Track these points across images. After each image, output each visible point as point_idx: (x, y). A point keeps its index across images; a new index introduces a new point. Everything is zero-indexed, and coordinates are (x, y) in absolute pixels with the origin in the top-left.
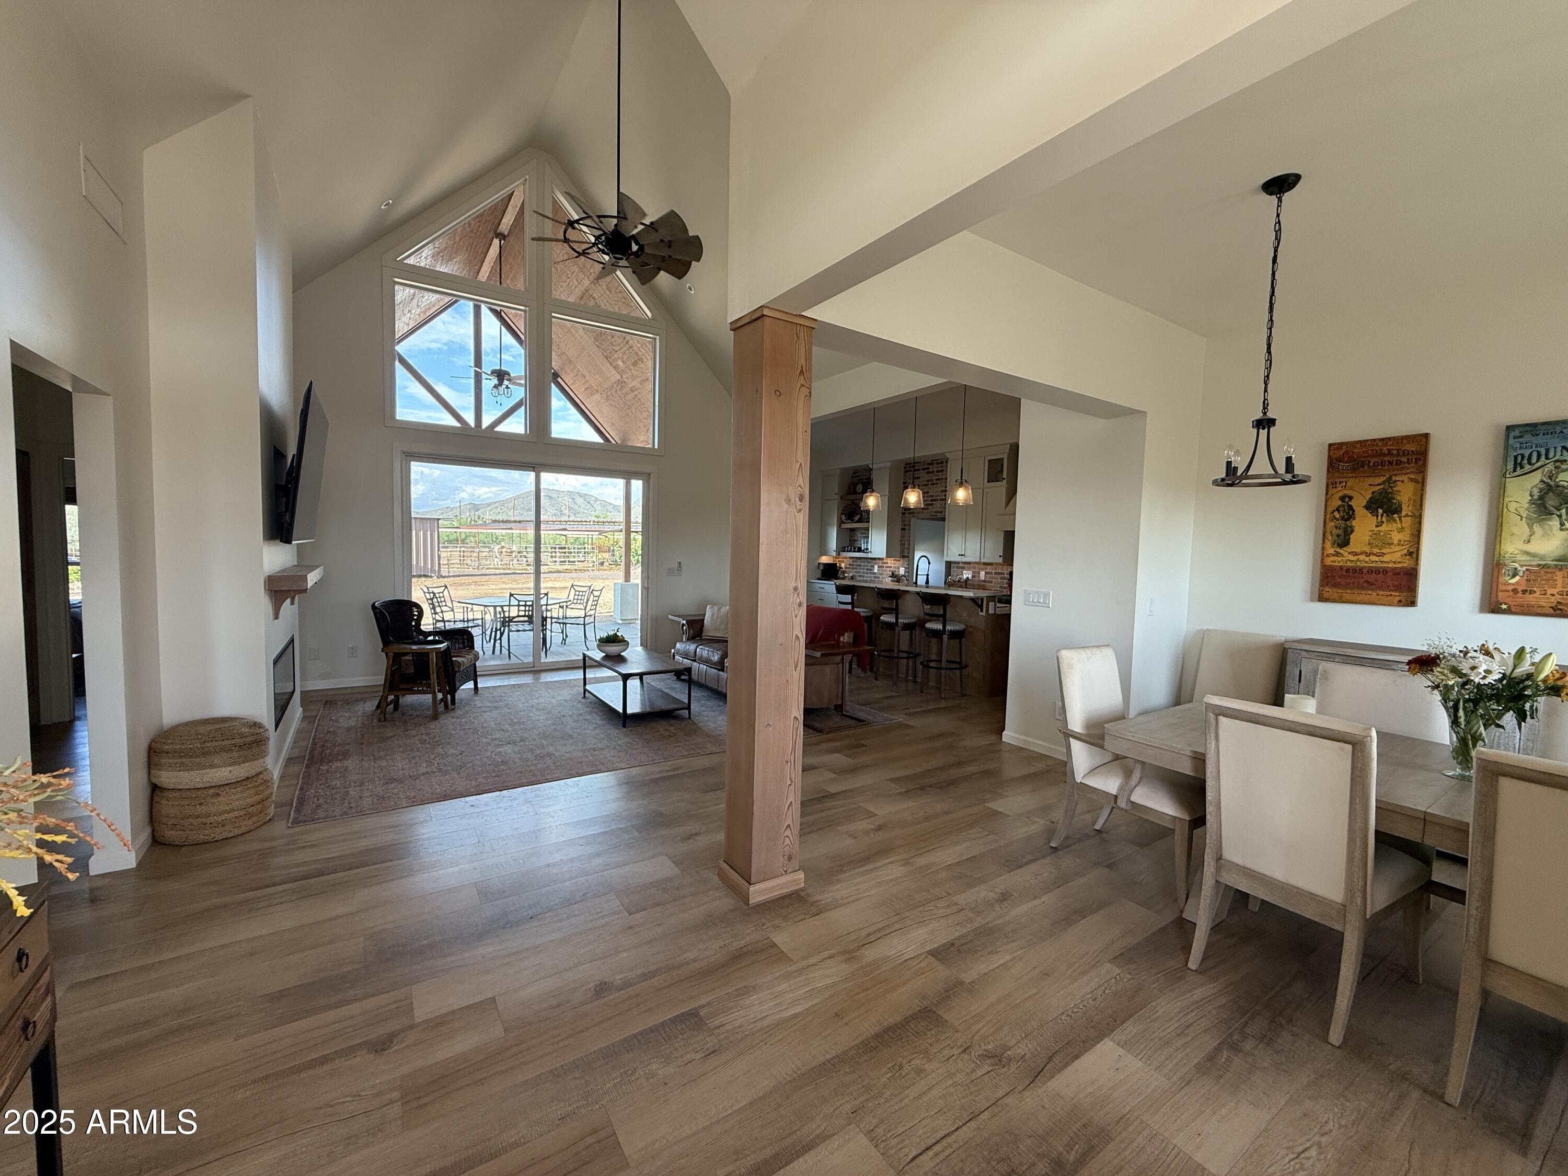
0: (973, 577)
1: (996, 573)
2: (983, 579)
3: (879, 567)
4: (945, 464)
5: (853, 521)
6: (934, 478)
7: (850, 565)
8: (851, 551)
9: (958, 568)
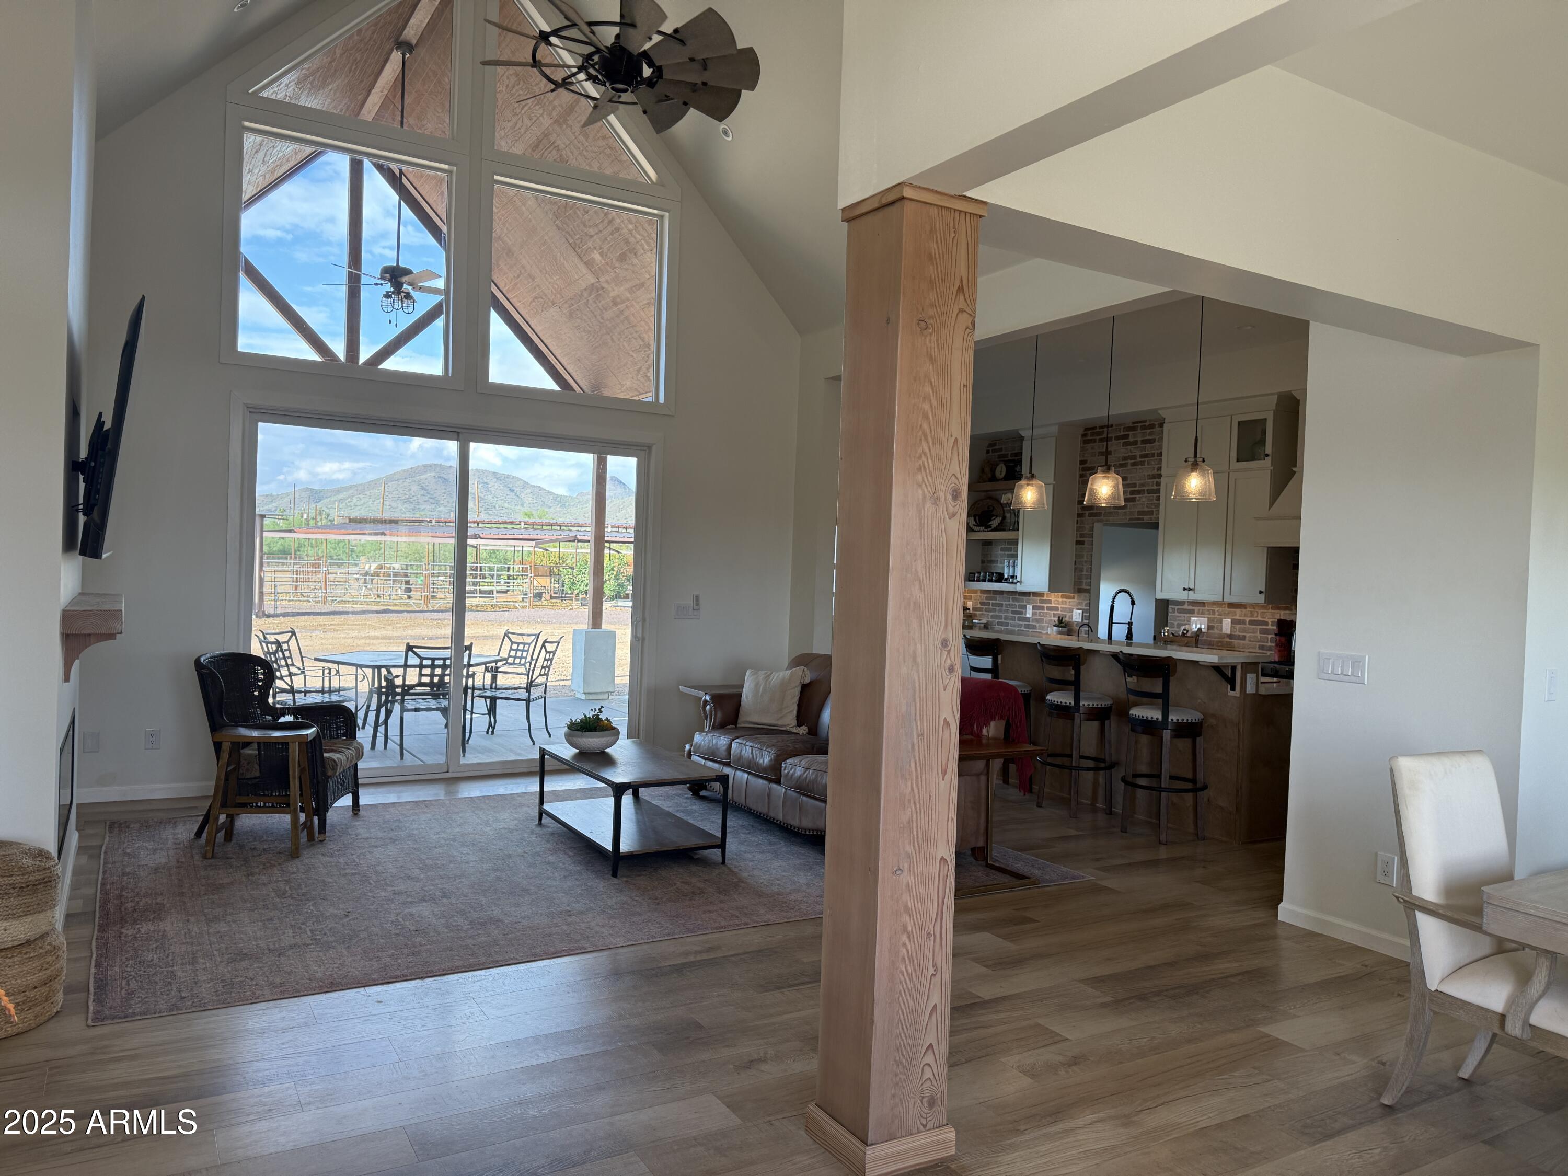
0: (1210, 628)
1: (1251, 623)
2: (1229, 632)
3: (1034, 608)
4: (1157, 429)
5: (988, 527)
6: (1138, 453)
7: (982, 603)
8: (984, 581)
9: (1180, 611)
